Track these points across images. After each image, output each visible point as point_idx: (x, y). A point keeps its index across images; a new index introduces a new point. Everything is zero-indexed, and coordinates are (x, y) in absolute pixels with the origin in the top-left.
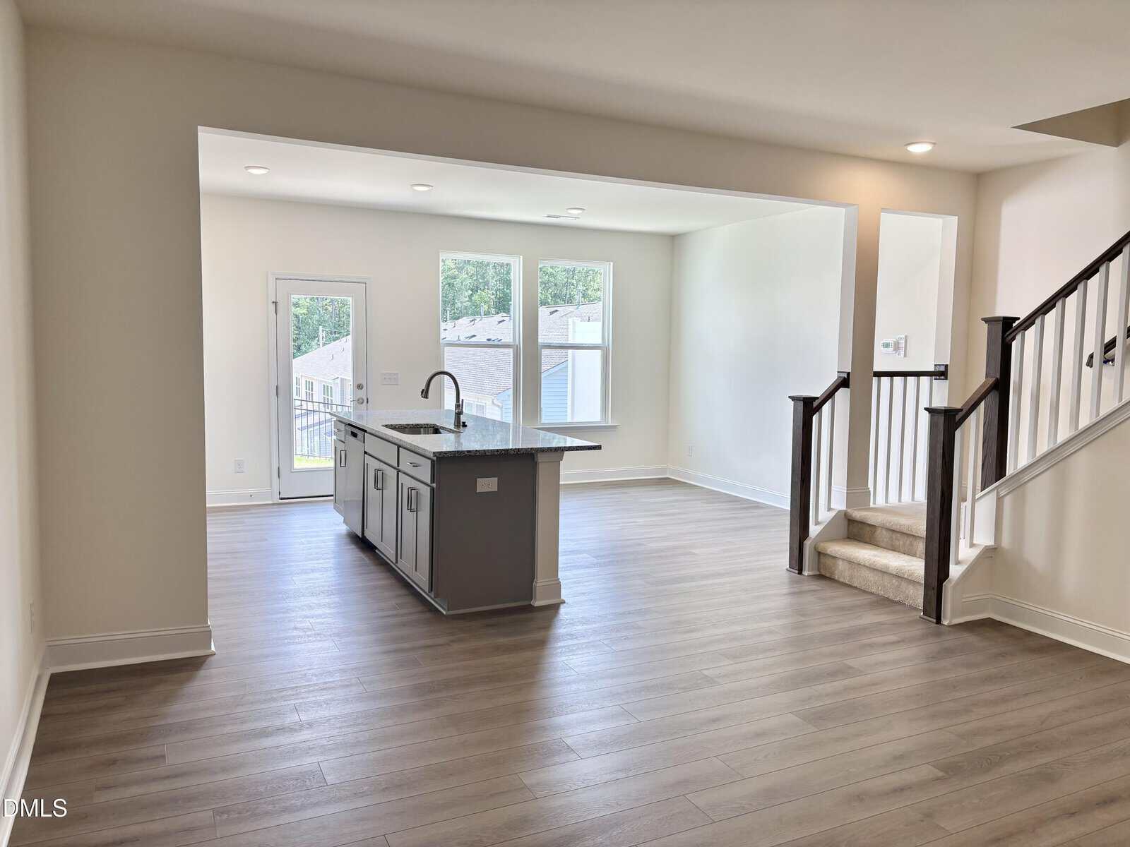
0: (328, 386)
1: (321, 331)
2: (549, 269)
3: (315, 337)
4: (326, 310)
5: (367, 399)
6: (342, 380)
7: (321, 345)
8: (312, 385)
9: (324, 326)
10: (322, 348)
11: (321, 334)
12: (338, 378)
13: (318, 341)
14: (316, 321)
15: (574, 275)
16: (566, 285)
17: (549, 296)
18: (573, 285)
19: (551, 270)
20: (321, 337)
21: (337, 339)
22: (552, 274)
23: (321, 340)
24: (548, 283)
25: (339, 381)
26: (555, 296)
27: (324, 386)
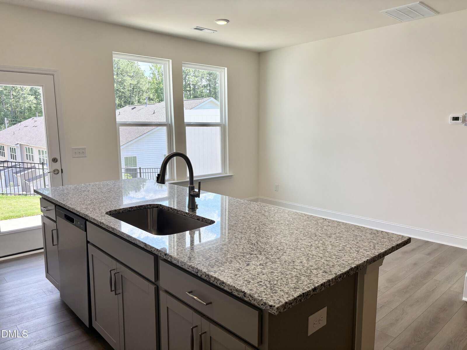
0: (13, 148)
1: (6, 120)
2: (122, 89)
3: (3, 123)
4: (8, 110)
5: (62, 170)
6: (20, 144)
7: (7, 127)
8: (4, 148)
9: (7, 118)
10: (7, 129)
11: (6, 121)
12: (18, 144)
13: (5, 125)
14: (3, 115)
15: (133, 92)
16: (130, 97)
17: (123, 102)
18: (133, 97)
19: (123, 90)
20: (6, 123)
21: (15, 124)
22: (123, 92)
23: (6, 124)
24: (121, 96)
25: (19, 145)
26: (125, 102)
27: (11, 148)
